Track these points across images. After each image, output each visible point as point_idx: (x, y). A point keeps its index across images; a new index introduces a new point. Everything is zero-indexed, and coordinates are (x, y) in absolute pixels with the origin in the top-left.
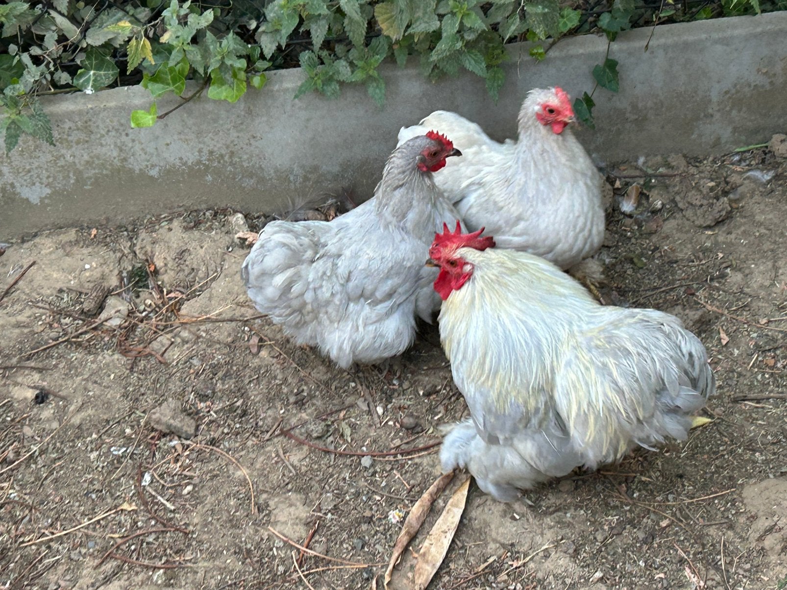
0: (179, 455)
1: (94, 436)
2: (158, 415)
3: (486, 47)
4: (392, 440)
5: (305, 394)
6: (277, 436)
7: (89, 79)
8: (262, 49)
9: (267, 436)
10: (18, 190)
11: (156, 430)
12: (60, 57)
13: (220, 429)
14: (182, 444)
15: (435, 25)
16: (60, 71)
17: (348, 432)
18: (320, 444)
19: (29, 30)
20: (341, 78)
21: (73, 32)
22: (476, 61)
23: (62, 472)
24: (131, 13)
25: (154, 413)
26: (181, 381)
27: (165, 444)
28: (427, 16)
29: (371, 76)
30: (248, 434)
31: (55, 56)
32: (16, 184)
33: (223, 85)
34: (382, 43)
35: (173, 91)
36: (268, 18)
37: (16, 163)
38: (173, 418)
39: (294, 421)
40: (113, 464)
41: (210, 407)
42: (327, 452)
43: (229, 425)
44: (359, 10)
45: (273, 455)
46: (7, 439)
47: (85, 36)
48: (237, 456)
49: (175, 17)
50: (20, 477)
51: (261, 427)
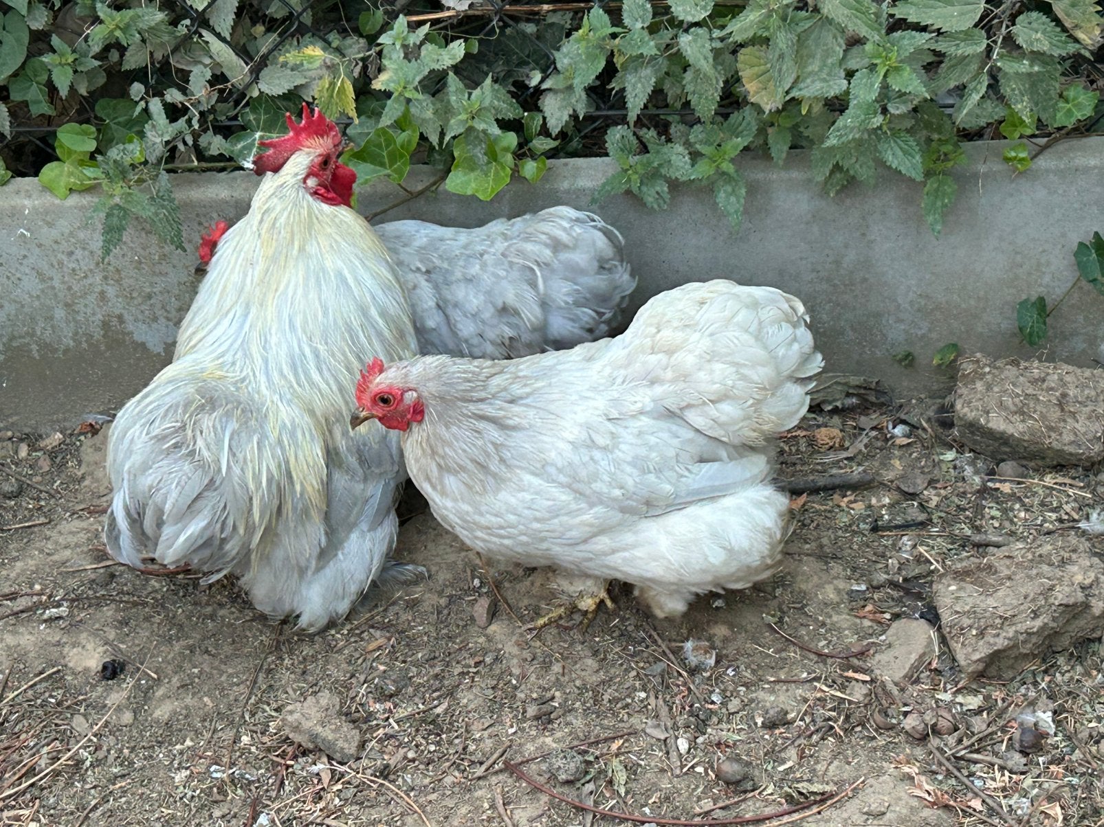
0: (323, 789)
1: (188, 743)
2: (296, 716)
3: (929, 140)
4: (699, 799)
5: (556, 705)
6: (496, 773)
7: (252, 144)
8: (544, 118)
9: (480, 771)
10: (130, 327)
11: (292, 743)
12: (213, 110)
13: (402, 751)
14: (333, 772)
15: (838, 86)
16: (210, 132)
17: (621, 777)
18: (570, 794)
19: (166, 63)
20: (674, 174)
21: (238, 71)
22: (905, 153)
23: (123, 800)
24: (334, 45)
25: (291, 712)
26: (349, 663)
27: (302, 769)
28: (826, 70)
29: (724, 173)
30: (447, 764)
31: (204, 107)
32: (126, 316)
33: (472, 170)
34: (748, 118)
35: (389, 176)
36: (559, 66)
37: (131, 281)
38: (322, 723)
39: (530, 748)
40: (210, 794)
41: (390, 711)
42: (581, 810)
43: (417, 746)
44: (710, 56)
45: (486, 805)
46: (44, 735)
47: (257, 78)
48: (422, 800)
49: (398, 47)
50: (52, 800)
51: (471, 754)
